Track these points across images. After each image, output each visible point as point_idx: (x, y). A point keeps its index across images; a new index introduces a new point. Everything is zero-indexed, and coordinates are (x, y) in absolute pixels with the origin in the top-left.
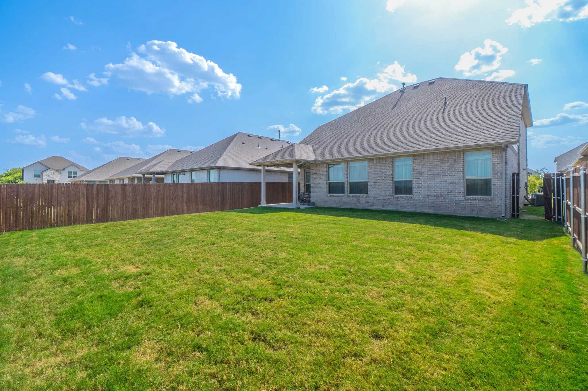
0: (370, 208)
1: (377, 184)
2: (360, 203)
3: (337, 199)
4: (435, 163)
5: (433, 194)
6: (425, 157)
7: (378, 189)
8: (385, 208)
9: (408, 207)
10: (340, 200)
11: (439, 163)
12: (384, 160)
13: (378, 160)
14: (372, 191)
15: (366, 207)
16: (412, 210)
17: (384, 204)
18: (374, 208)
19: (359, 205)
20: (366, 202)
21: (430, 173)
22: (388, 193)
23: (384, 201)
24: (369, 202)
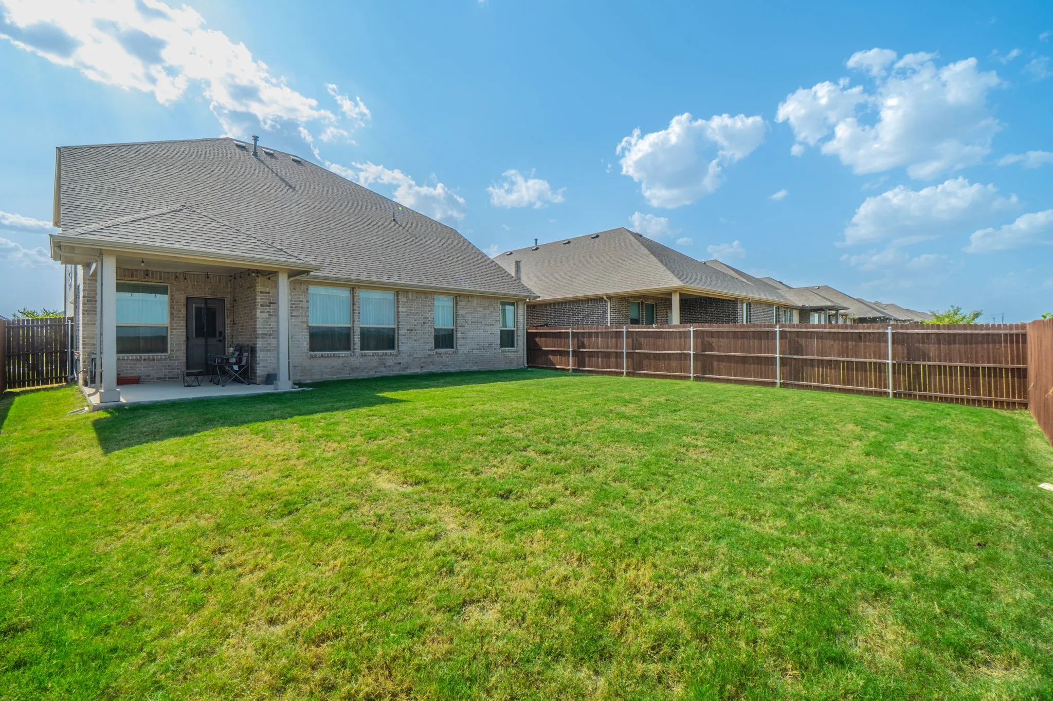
0: (403, 373)
1: (413, 333)
2: (385, 367)
3: (337, 363)
4: (479, 309)
5: (476, 347)
6: (470, 299)
7: (415, 340)
8: (425, 370)
9: (453, 366)
10: (342, 364)
11: (481, 309)
12: (423, 296)
13: (415, 294)
14: (405, 345)
15: (396, 371)
16: (457, 369)
17: (423, 365)
18: (409, 372)
19: (383, 369)
20: (395, 364)
21: (474, 320)
22: (428, 347)
23: (423, 360)
24: (400, 363)
